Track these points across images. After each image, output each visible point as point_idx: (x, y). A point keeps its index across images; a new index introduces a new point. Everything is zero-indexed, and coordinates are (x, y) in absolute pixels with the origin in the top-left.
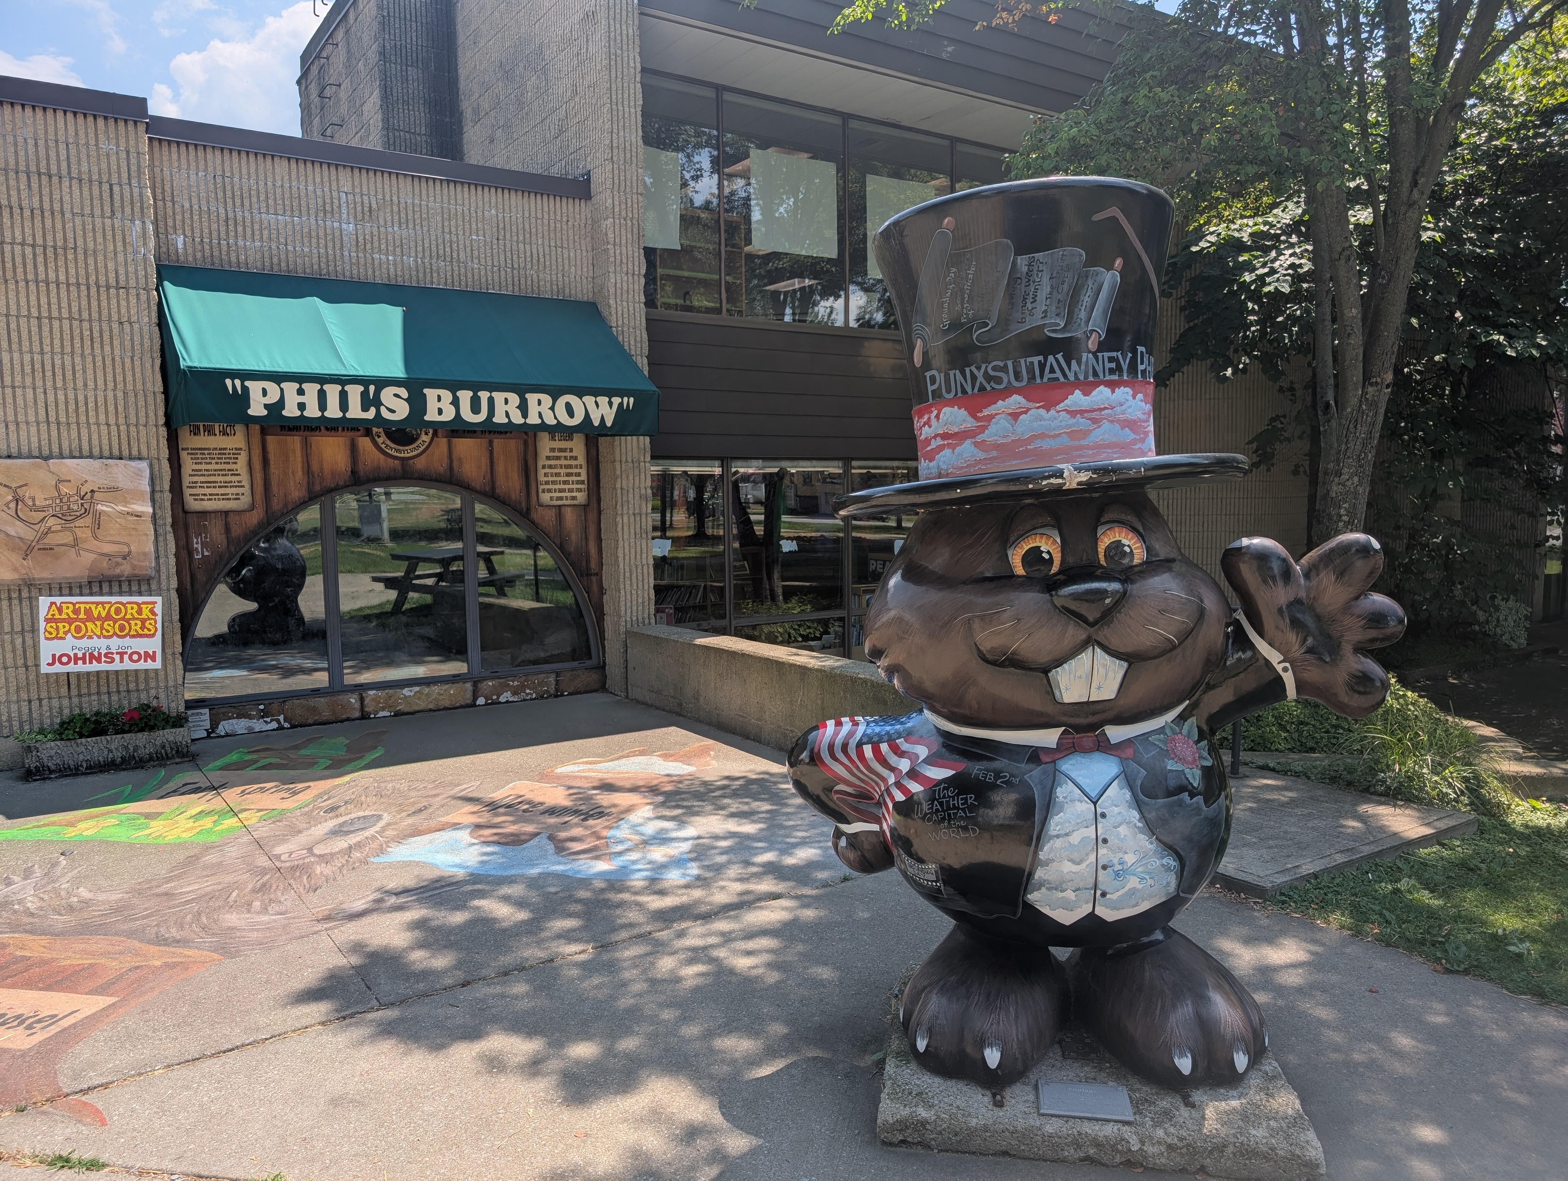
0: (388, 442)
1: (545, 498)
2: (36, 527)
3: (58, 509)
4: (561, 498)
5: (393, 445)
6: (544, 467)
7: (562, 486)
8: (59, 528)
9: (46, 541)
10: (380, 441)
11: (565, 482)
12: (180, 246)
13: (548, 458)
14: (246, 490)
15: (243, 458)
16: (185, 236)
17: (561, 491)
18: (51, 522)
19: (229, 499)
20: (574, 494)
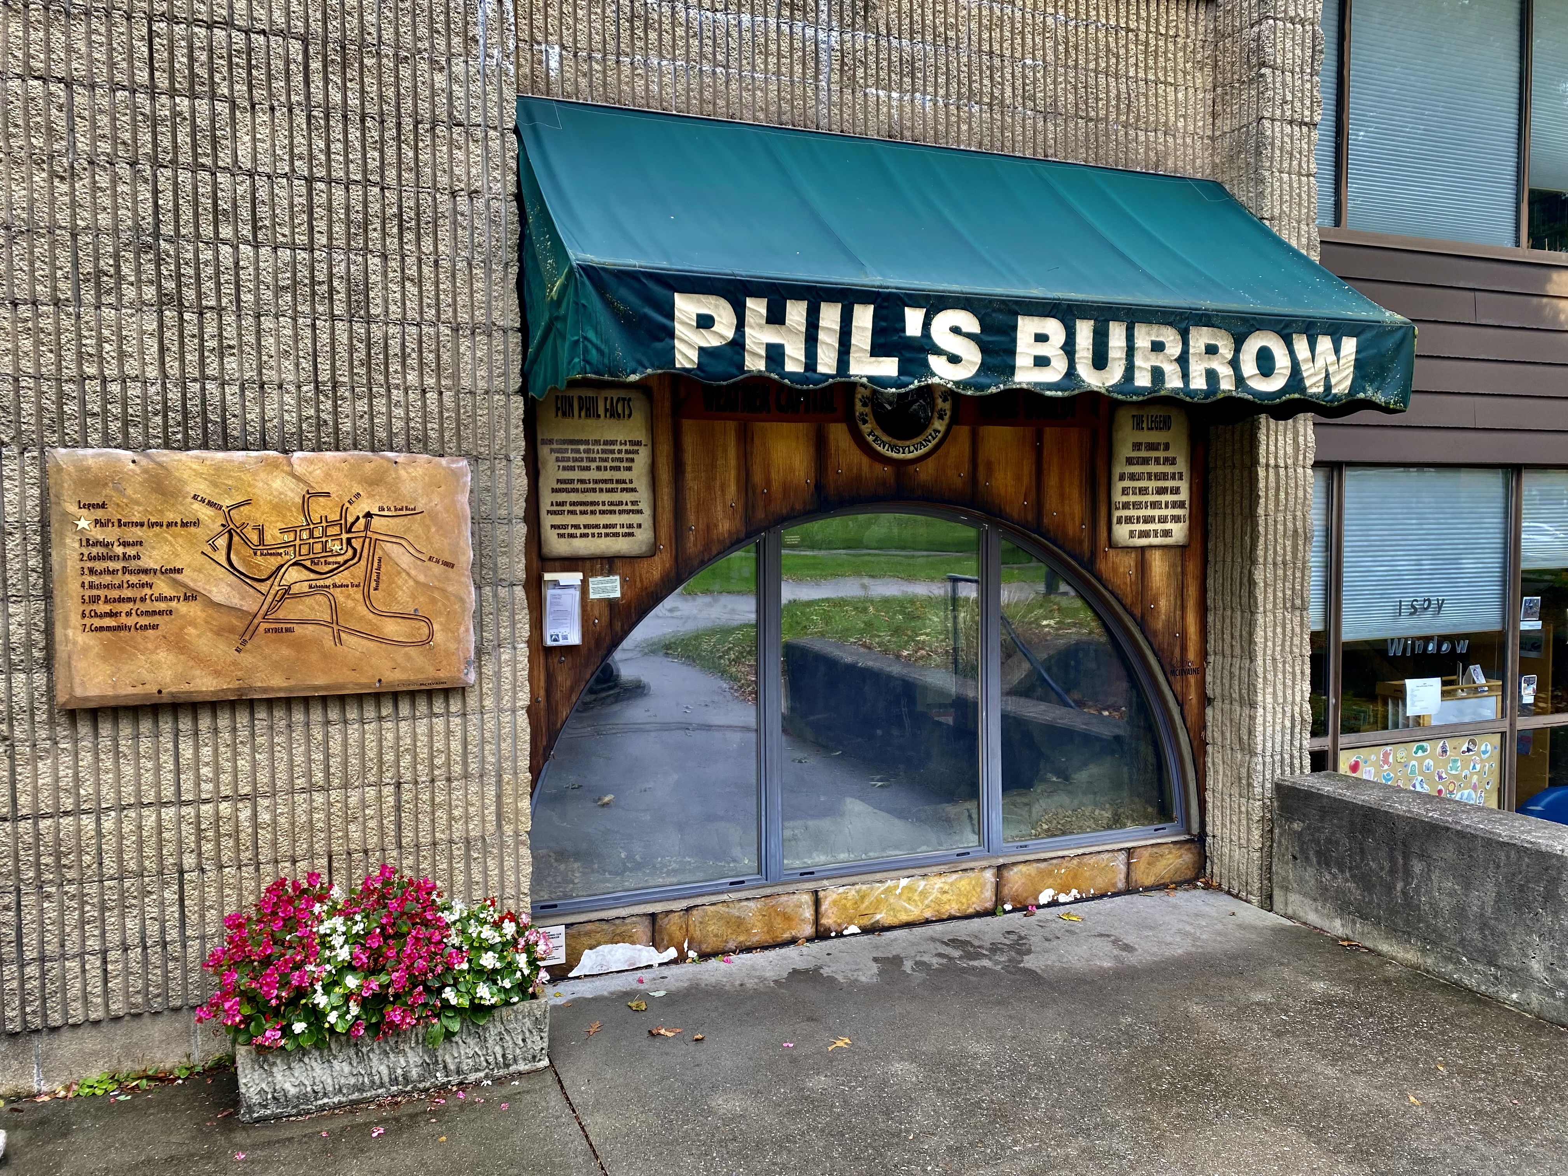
0: (878, 432)
1: (1121, 532)
2: (263, 587)
3: (304, 551)
4: (1144, 534)
5: (885, 438)
6: (1122, 478)
7: (1150, 512)
8: (305, 587)
9: (281, 614)
10: (866, 428)
11: (1155, 505)
12: (554, 64)
13: (1130, 461)
14: (645, 519)
15: (642, 459)
16: (563, 47)
17: (1148, 520)
18: (293, 575)
19: (616, 535)
20: (1168, 526)
